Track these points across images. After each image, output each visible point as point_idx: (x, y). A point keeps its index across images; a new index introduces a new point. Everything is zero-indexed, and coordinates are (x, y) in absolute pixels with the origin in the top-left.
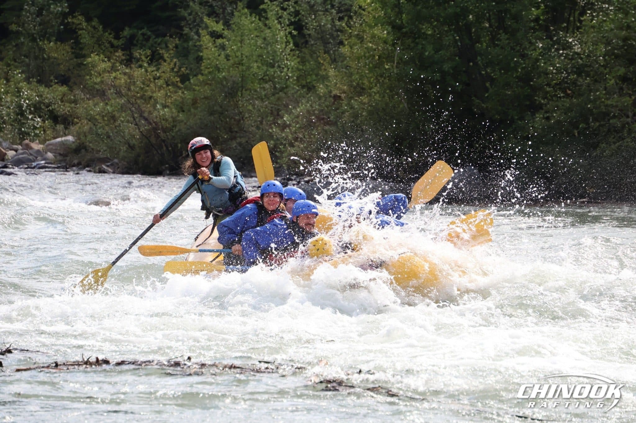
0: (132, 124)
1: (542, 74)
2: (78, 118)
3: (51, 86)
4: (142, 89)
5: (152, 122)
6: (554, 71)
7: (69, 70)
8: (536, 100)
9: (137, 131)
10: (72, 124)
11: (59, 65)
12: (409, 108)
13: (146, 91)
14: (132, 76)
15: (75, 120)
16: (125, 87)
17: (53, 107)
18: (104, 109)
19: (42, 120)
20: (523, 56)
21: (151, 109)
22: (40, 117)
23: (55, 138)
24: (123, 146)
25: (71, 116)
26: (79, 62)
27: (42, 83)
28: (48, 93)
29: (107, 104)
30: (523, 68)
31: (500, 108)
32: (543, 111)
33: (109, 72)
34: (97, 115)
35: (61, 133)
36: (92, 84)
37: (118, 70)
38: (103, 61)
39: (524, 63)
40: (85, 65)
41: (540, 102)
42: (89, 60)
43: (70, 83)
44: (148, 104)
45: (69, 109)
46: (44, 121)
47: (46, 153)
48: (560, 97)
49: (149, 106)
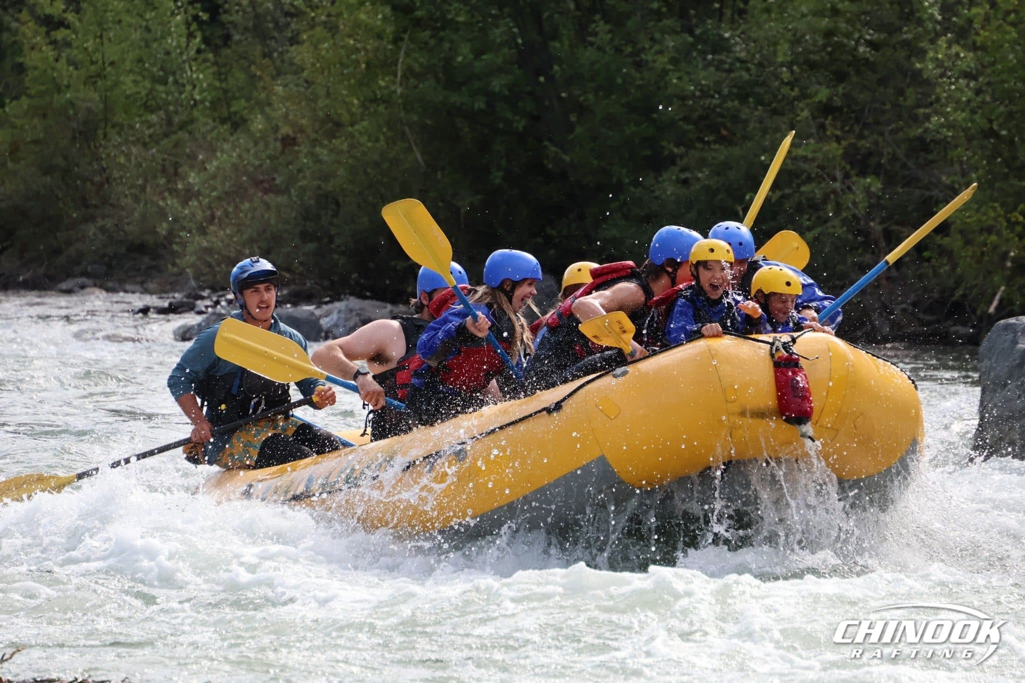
1: (675, 100)
6: (698, 93)
8: (662, 147)
12: (425, 161)
20: (639, 65)
30: (639, 87)
31: (595, 162)
32: (676, 169)
39: (642, 79)
41: (671, 152)
48: (708, 143)
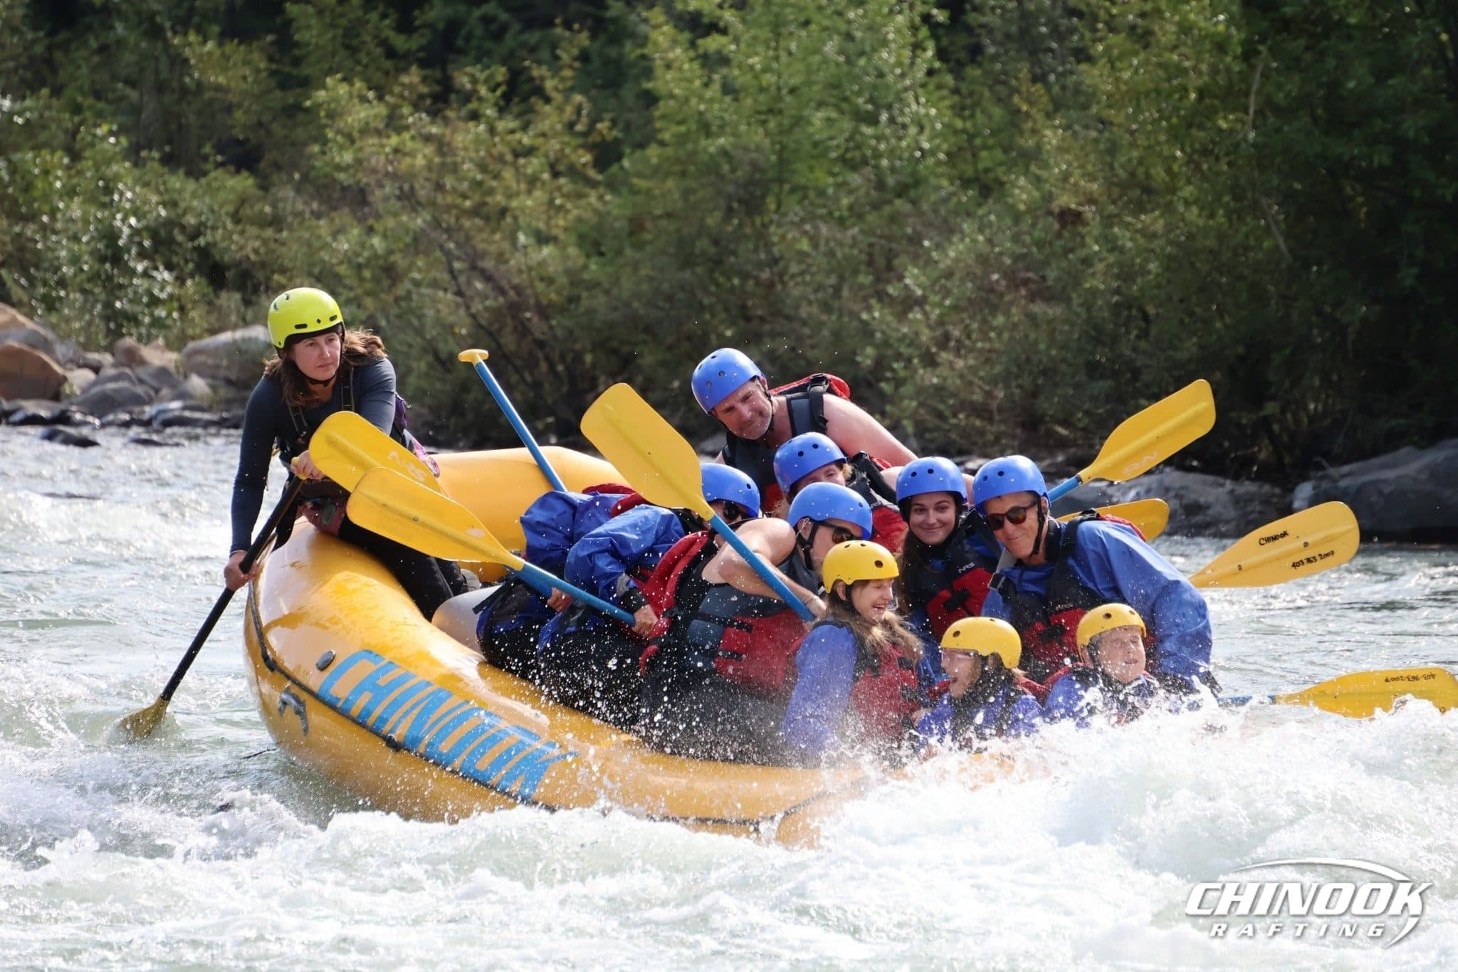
0: (446, 290)
2: (283, 271)
3: (205, 174)
4: (480, 184)
5: (507, 287)
7: (260, 124)
9: (462, 312)
10: (267, 288)
11: (229, 109)
12: (1291, 250)
13: (491, 192)
14: (449, 144)
15: (276, 277)
16: (427, 179)
17: (209, 238)
18: (363, 245)
19: (177, 278)
21: (506, 246)
22: (169, 267)
23: (213, 332)
24: (419, 360)
25: (263, 265)
26: (291, 101)
27: (178, 165)
28: (194, 195)
29: (370, 230)
33: (378, 133)
34: (341, 263)
35: (233, 318)
36: (328, 169)
37: (407, 128)
38: (363, 99)
40: (307, 110)
42: (321, 95)
43: (262, 165)
44: (493, 232)
45: (257, 244)
46: (180, 280)
47: (186, 376)
49: (497, 237)
